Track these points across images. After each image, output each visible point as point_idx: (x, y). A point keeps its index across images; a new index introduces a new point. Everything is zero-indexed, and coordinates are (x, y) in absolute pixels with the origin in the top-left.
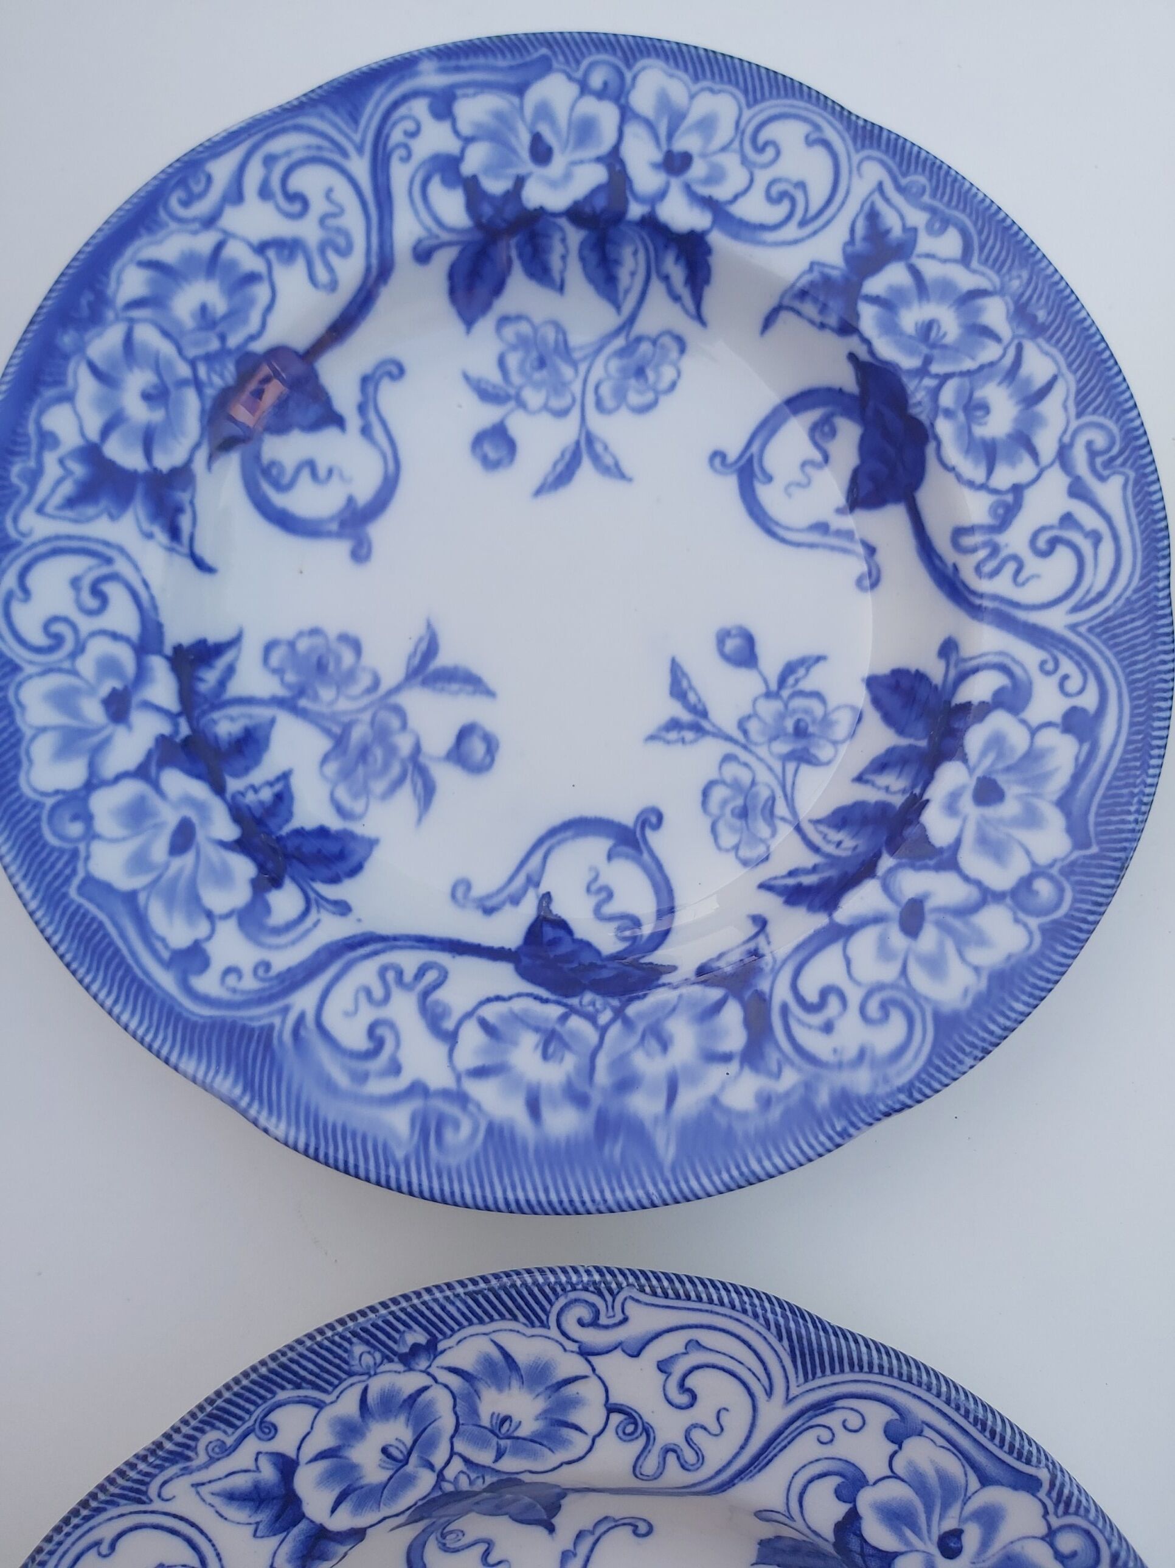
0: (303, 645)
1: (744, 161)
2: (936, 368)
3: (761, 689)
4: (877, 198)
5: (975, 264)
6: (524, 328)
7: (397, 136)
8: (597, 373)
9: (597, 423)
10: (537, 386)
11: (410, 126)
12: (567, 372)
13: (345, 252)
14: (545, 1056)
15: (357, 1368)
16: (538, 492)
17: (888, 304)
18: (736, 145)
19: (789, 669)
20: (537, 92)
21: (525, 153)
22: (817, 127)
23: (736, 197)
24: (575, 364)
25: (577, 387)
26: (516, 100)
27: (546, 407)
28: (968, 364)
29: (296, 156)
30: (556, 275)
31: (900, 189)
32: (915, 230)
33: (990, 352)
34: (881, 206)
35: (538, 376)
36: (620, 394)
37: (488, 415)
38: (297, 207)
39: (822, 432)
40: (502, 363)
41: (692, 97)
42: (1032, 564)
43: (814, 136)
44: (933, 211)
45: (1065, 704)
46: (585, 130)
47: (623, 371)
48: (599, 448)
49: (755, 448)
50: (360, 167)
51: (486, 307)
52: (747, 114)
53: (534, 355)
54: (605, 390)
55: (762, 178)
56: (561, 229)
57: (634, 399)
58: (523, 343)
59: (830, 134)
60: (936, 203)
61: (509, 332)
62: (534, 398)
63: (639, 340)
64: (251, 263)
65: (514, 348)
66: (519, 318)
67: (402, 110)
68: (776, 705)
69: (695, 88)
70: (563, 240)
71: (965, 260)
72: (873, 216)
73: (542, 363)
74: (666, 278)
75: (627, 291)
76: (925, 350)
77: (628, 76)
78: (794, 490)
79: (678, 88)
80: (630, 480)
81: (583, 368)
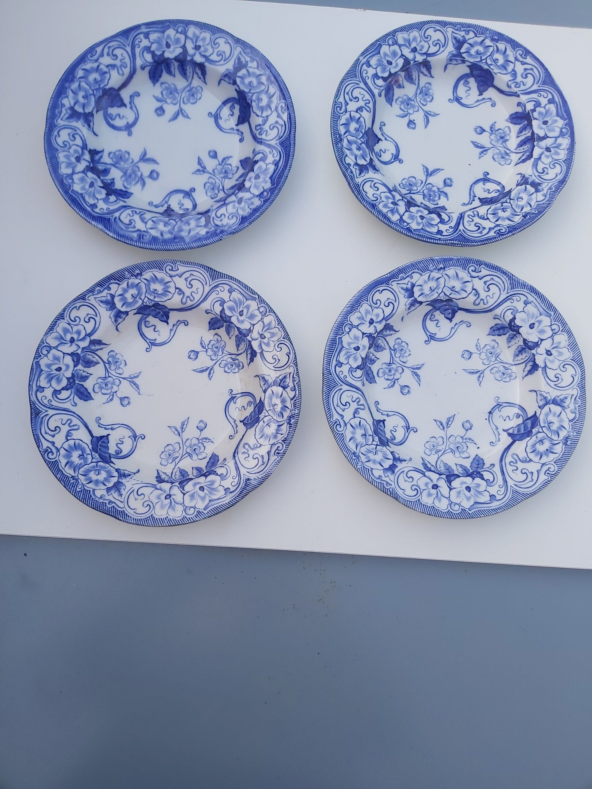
0: (117, 153)
1: (212, 47)
2: (252, 91)
3: (218, 163)
4: (240, 55)
5: (260, 68)
6: (166, 85)
7: (137, 42)
8: (183, 95)
9: (183, 106)
10: (170, 98)
11: (139, 40)
12: (177, 95)
13: (126, 67)
14: (165, 226)
15: (126, 277)
16: (170, 121)
17: (242, 78)
18: (210, 44)
19: (224, 159)
20: (168, 32)
21: (165, 46)
22: (227, 39)
23: (210, 55)
24: (178, 94)
25: (179, 99)
26: (162, 34)
27: (172, 103)
28: (259, 90)
29: (116, 46)
30: (173, 73)
31: (244, 52)
32: (248, 61)
33: (263, 87)
34: (241, 57)
35: (170, 96)
36: (188, 100)
37: (159, 104)
38: (115, 58)
39: (232, 108)
40: (162, 93)
41: (201, 33)
42: (269, 131)
43: (227, 41)
44: (251, 57)
45: (273, 159)
46: (178, 41)
47: (189, 95)
48: (183, 112)
49: (218, 112)
50: (129, 49)
51: (158, 80)
52: (212, 37)
53: (169, 91)
54: (185, 99)
55: (216, 51)
56: (173, 62)
57: (191, 101)
58: (166, 89)
59: (230, 41)
60: (252, 56)
61: (163, 86)
62: (169, 101)
63: (192, 88)
64: (105, 69)
65: (164, 90)
66: (165, 83)
67: (138, 37)
68: (221, 167)
69: (201, 31)
70: (174, 65)
71: (258, 68)
72: (239, 59)
73: (171, 93)
74: (197, 73)
75: (189, 77)
76: (250, 88)
77: (187, 29)
78: (226, 121)
79: (197, 32)
80: (190, 119)
81: (180, 94)
